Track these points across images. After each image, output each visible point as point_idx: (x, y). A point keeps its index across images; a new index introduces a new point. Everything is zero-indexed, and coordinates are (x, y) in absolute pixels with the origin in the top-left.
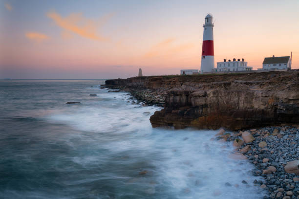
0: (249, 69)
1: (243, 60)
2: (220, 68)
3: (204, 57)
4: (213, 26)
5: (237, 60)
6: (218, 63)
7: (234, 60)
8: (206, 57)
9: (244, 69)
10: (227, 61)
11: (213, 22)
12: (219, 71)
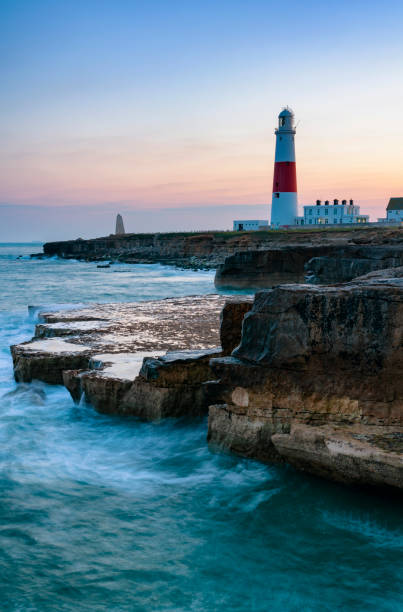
0: (362, 219)
1: (351, 202)
2: (309, 217)
3: (278, 195)
4: (294, 133)
5: (340, 203)
6: (306, 208)
7: (336, 202)
8: (281, 194)
9: (354, 221)
10: (323, 204)
11: (294, 126)
12: (308, 222)
